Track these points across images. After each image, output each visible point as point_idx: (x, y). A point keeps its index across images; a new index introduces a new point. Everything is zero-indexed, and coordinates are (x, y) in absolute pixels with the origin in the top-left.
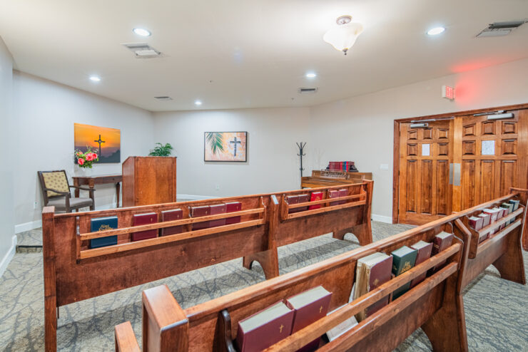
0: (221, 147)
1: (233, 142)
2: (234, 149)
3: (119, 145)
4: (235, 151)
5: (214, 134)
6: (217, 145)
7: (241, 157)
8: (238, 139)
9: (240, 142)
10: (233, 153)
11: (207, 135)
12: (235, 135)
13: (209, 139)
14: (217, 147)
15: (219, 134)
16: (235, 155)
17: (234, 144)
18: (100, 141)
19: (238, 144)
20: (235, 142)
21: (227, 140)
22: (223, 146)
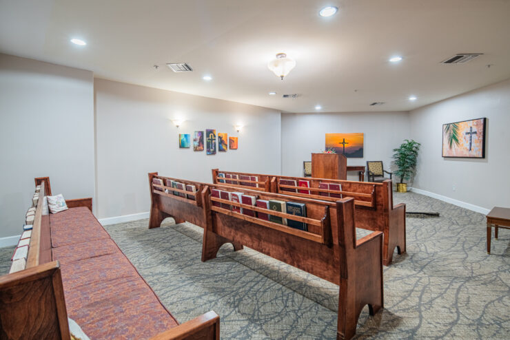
0: (457, 140)
1: (468, 133)
2: (469, 142)
3: (363, 144)
4: (471, 144)
5: (451, 125)
6: (454, 138)
7: (476, 152)
8: (474, 130)
9: (475, 133)
10: (468, 148)
11: (445, 127)
12: (470, 124)
13: (447, 132)
14: (454, 141)
15: (455, 125)
16: (470, 149)
17: (469, 135)
18: (344, 143)
19: (474, 136)
20: (471, 133)
21: (462, 131)
22: (459, 138)
